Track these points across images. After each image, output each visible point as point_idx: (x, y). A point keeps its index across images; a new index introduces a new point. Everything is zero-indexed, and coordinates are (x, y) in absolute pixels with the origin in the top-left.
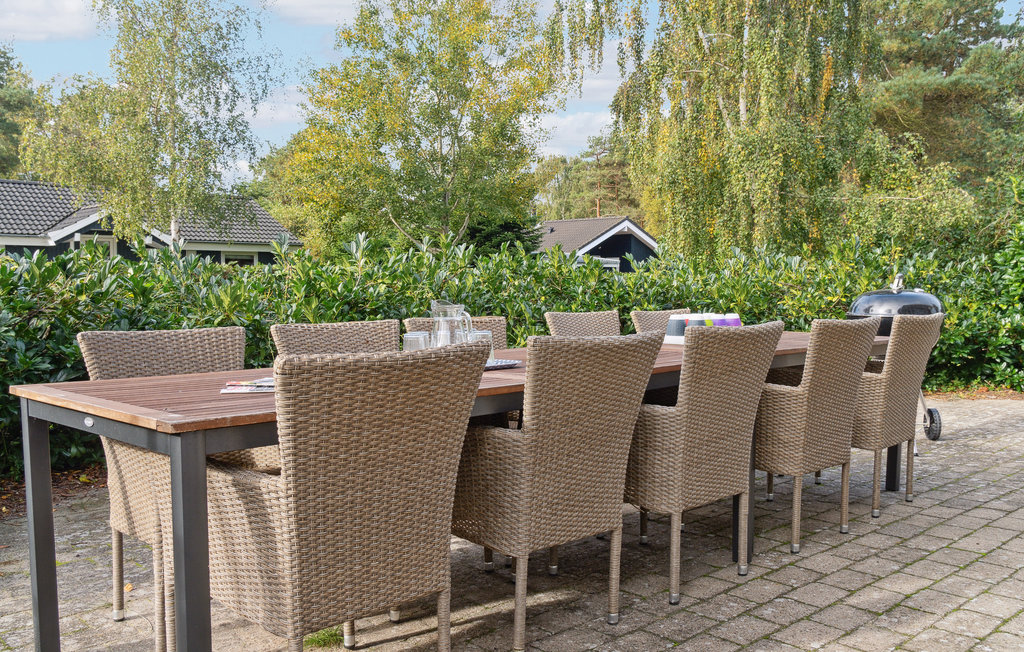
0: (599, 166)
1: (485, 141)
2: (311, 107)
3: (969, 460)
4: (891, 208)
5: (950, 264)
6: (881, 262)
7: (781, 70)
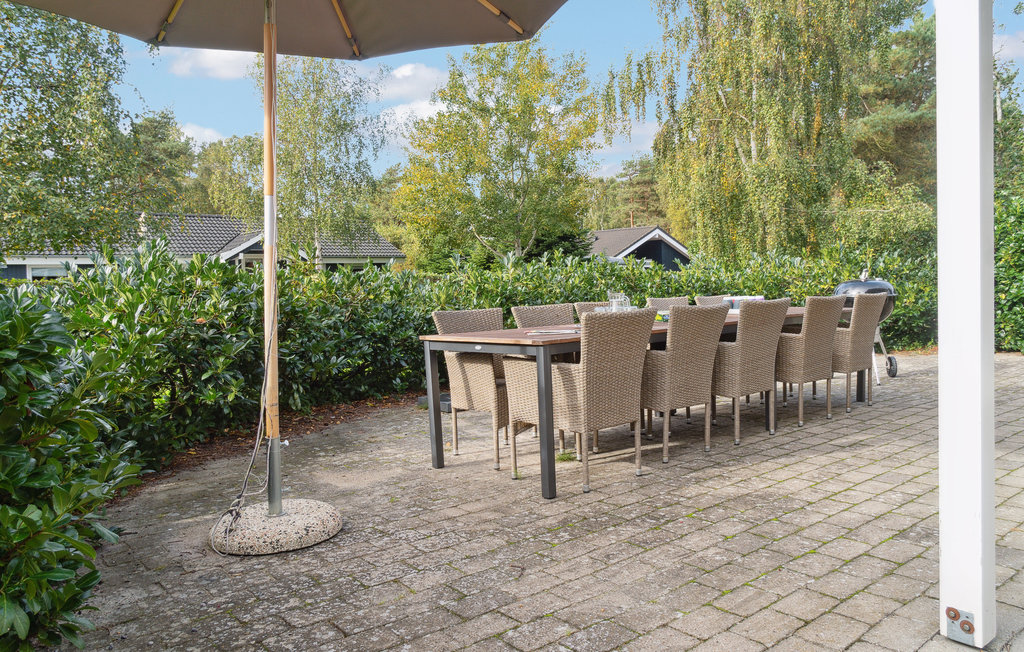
0: (631, 184)
1: (549, 173)
2: (411, 149)
3: (913, 386)
4: (869, 218)
5: (910, 260)
6: (859, 259)
7: (784, 119)
